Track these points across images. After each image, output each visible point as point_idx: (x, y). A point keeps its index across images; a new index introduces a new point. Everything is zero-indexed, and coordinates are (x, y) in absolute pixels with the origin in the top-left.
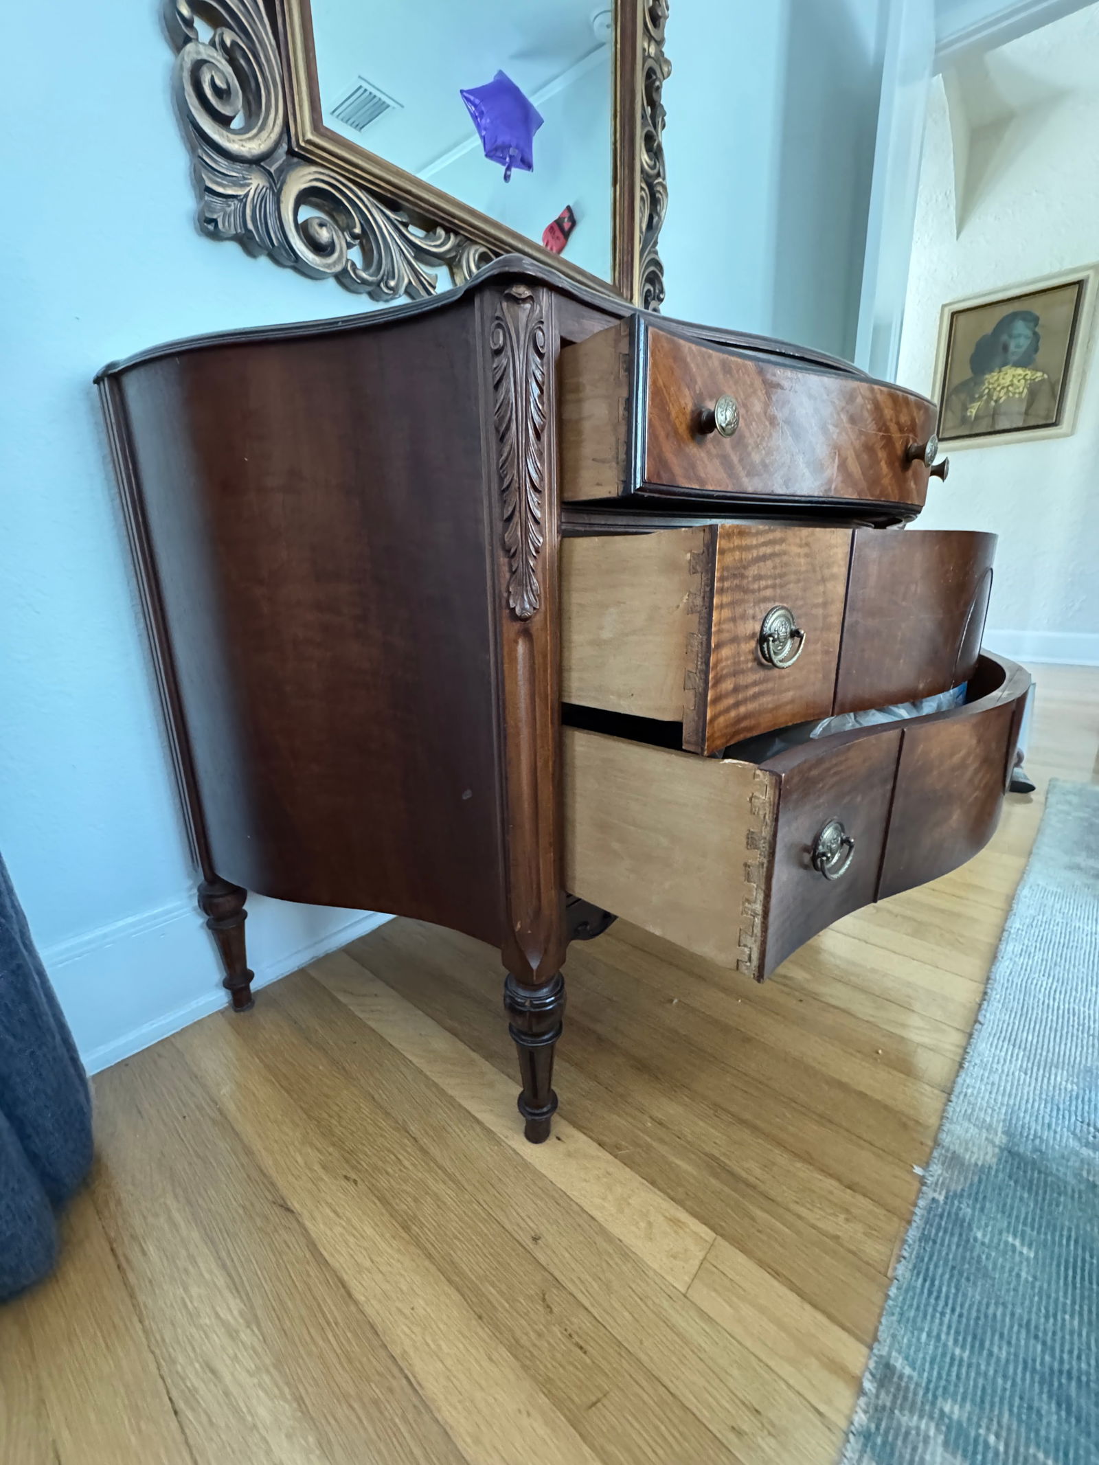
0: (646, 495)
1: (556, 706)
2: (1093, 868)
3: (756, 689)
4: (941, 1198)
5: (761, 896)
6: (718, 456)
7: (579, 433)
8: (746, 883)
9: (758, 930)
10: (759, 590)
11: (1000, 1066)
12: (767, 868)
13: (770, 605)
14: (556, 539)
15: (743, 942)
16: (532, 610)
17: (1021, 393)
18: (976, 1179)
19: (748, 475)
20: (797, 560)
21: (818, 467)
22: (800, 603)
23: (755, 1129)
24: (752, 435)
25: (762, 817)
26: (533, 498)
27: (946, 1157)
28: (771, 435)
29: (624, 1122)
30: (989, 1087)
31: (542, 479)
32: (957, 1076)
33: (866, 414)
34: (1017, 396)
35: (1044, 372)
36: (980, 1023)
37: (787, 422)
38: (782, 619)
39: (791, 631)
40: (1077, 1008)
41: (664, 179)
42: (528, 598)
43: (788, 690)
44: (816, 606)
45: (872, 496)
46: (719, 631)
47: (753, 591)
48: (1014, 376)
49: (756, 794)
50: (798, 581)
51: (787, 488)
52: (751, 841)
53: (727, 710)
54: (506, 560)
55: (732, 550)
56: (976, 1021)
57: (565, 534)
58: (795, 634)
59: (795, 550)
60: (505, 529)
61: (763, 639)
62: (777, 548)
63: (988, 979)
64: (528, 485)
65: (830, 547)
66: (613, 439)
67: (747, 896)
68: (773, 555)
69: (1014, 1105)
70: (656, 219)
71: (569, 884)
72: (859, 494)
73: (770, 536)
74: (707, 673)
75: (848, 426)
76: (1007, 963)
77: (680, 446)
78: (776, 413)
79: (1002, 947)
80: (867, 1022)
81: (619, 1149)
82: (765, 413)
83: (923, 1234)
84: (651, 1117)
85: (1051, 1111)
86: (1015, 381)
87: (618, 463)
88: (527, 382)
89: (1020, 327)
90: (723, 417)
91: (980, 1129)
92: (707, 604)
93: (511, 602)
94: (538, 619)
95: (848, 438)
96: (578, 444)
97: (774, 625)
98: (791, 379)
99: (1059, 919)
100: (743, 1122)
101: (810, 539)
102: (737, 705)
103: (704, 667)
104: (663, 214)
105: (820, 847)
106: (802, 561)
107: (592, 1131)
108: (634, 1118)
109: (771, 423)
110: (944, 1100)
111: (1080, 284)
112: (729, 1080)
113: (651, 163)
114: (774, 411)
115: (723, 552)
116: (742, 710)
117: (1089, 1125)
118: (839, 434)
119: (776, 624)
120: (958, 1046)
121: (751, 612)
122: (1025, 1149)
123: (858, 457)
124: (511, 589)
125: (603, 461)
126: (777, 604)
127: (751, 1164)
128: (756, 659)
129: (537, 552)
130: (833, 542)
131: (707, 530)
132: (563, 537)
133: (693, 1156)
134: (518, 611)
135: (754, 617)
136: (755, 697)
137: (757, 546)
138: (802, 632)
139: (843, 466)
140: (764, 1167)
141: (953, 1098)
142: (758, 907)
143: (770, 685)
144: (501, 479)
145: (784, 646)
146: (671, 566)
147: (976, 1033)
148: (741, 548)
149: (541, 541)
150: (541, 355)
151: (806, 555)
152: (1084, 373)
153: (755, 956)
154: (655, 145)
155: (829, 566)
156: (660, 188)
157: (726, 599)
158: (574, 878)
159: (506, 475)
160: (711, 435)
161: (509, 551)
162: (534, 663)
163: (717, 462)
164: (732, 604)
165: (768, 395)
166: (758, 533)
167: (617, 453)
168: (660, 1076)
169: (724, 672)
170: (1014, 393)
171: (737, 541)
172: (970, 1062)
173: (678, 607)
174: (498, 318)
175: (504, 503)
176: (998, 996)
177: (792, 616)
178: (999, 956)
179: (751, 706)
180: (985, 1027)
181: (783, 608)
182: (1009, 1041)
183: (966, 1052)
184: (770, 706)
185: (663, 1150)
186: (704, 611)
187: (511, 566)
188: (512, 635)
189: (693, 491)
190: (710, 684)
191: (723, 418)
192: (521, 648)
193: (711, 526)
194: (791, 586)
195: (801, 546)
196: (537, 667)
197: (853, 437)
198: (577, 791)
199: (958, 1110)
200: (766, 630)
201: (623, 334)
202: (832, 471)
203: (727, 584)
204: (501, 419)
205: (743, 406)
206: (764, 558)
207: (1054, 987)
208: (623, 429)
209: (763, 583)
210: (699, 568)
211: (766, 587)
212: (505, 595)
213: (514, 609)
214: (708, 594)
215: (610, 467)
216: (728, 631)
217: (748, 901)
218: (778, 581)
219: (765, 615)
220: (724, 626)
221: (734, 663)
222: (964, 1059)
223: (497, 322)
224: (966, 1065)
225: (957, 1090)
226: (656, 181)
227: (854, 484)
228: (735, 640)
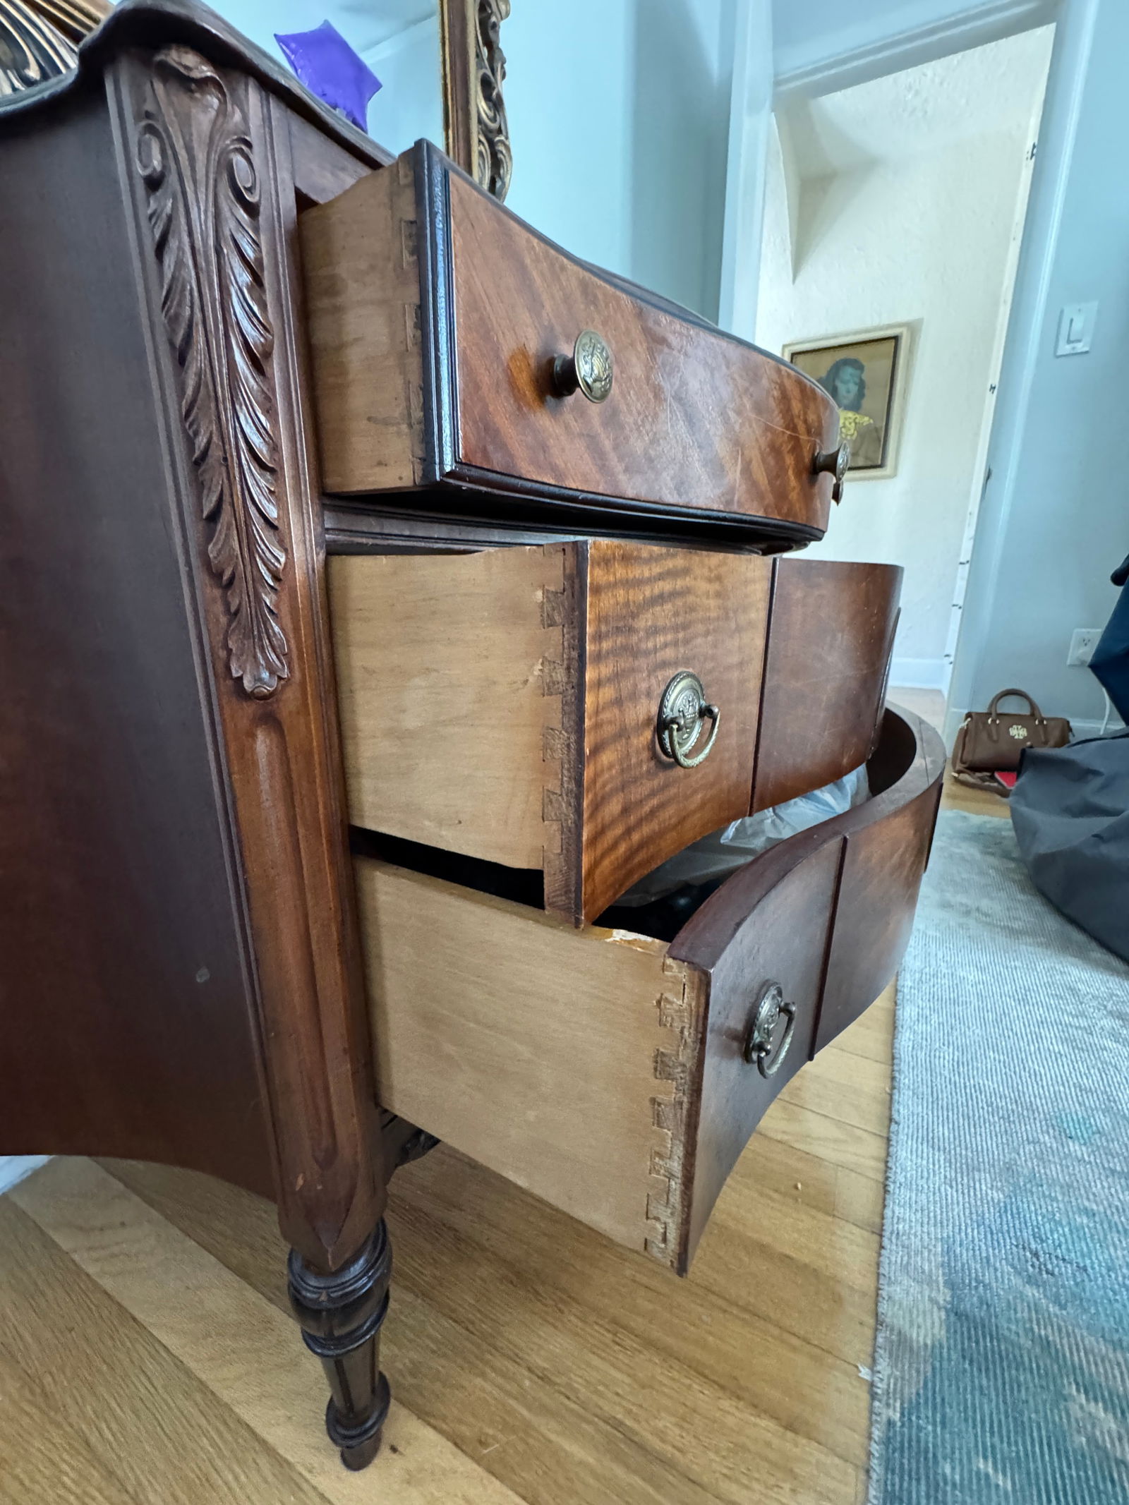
0: (465, 486)
1: (338, 836)
2: (961, 904)
3: (654, 802)
4: (896, 1416)
5: (679, 1151)
6: (581, 435)
7: (341, 369)
8: (655, 1128)
9: (676, 1198)
10: (655, 650)
11: (924, 1180)
12: (689, 1110)
13: (671, 673)
14: (319, 558)
15: (653, 1212)
16: (275, 682)
17: (852, 435)
18: (929, 1368)
19: (626, 470)
20: (706, 602)
21: (717, 469)
22: (709, 665)
23: (667, 1353)
24: (630, 412)
25: (678, 1030)
26: (258, 483)
27: (892, 1342)
28: (656, 415)
29: (488, 1387)
30: (919, 1215)
31: (275, 448)
32: (884, 1206)
33: (772, 404)
34: (849, 438)
35: (870, 418)
36: (896, 1123)
37: (678, 398)
38: (687, 693)
39: (700, 709)
40: (981, 1082)
41: (507, 138)
42: (266, 659)
43: (695, 792)
44: (729, 668)
45: (779, 514)
46: (597, 726)
47: (647, 653)
48: (845, 419)
49: (668, 995)
50: (707, 633)
51: (680, 495)
52: (661, 1065)
53: (614, 846)
54: (217, 593)
55: (613, 586)
56: (891, 1120)
57: (333, 551)
58: (706, 712)
59: (703, 586)
60: (209, 537)
61: (663, 725)
62: (680, 583)
63: (893, 1058)
64: (245, 455)
65: (746, 582)
66: (399, 381)
67: (657, 1149)
68: (674, 594)
69: (948, 1237)
70: (499, 184)
71: (384, 1094)
72: (765, 511)
73: (670, 564)
74: (579, 798)
75: (753, 416)
76: (908, 1034)
77: (519, 408)
78: (662, 383)
79: (899, 1013)
80: (779, 1142)
81: (483, 1444)
82: (648, 378)
83: (886, 1491)
84: (530, 1370)
85: (985, 1235)
86: (847, 423)
87: (410, 426)
88: (219, 251)
89: (848, 372)
90: (584, 370)
91: (920, 1282)
92: (575, 681)
93: (234, 667)
94: (291, 698)
95: (753, 435)
96: (341, 390)
97: (678, 702)
98: (680, 334)
99: (944, 971)
100: (650, 1344)
101: (723, 570)
102: (628, 831)
103: (573, 786)
104: (507, 180)
105: (756, 1034)
106: (712, 603)
107: (444, 1419)
108: (504, 1375)
109: (656, 396)
110: (876, 1246)
111: (896, 339)
112: (628, 1273)
113: (491, 114)
114: (659, 379)
115: (597, 590)
116: (636, 837)
117: (1024, 1248)
118: (742, 425)
119: (680, 700)
120: (877, 1159)
121: (643, 686)
122: (970, 1304)
123: (764, 460)
124: (231, 644)
125: (386, 422)
126: (680, 670)
127: (665, 1422)
128: (654, 756)
129: (276, 578)
130: (750, 575)
131: (568, 550)
132: (330, 553)
133: (589, 1428)
134: (248, 684)
135: (649, 694)
136: (653, 813)
137: (651, 580)
138: (716, 710)
139: (747, 471)
140: (683, 1422)
141: (886, 1242)
142: (676, 1166)
143: (673, 791)
144: (190, 442)
145: (690, 733)
146: (512, 613)
147: (893, 1137)
148: (629, 584)
149: (283, 560)
150: (252, 210)
151: (718, 595)
152: (902, 421)
153: (673, 1235)
154: (494, 94)
155: (745, 609)
156: (501, 148)
157: (606, 670)
158: (390, 1087)
159: (196, 433)
160: (569, 400)
161: (220, 575)
162: (289, 770)
163: (580, 445)
164: (617, 677)
165: (651, 351)
166: (652, 559)
167: (408, 407)
168: (540, 1289)
169: (607, 789)
170: (847, 435)
171: (620, 571)
172: (894, 1182)
173: (526, 681)
174: (148, 115)
175: (199, 486)
176: (907, 1080)
177: (701, 686)
178: (899, 1023)
179: (646, 830)
180: (901, 1126)
181: (689, 675)
182: (928, 1141)
183: (887, 1168)
184: (674, 821)
185: (548, 1428)
186: (571, 691)
187: (227, 605)
188: (244, 723)
189: (546, 488)
190: (585, 816)
191: (587, 367)
192: (263, 744)
193: (575, 543)
194: (699, 641)
195: (710, 580)
196: (294, 776)
197: (758, 432)
198: (386, 962)
199: (893, 1259)
200: (668, 713)
201: (403, 181)
202: (734, 475)
203: (606, 645)
204: (174, 320)
205: (615, 361)
206: (660, 599)
207: (956, 1059)
208: (414, 362)
209: (660, 639)
210: (557, 618)
211: (666, 645)
212: (223, 654)
213: (240, 679)
214: (575, 664)
215: (399, 434)
216: (610, 722)
217: (661, 1156)
218: (681, 635)
219: (663, 687)
220: (606, 716)
221: (622, 771)
222: (887, 1178)
223: (143, 123)
224: (891, 1188)
225: (888, 1228)
226: (497, 139)
227: (761, 497)
228: (623, 733)
